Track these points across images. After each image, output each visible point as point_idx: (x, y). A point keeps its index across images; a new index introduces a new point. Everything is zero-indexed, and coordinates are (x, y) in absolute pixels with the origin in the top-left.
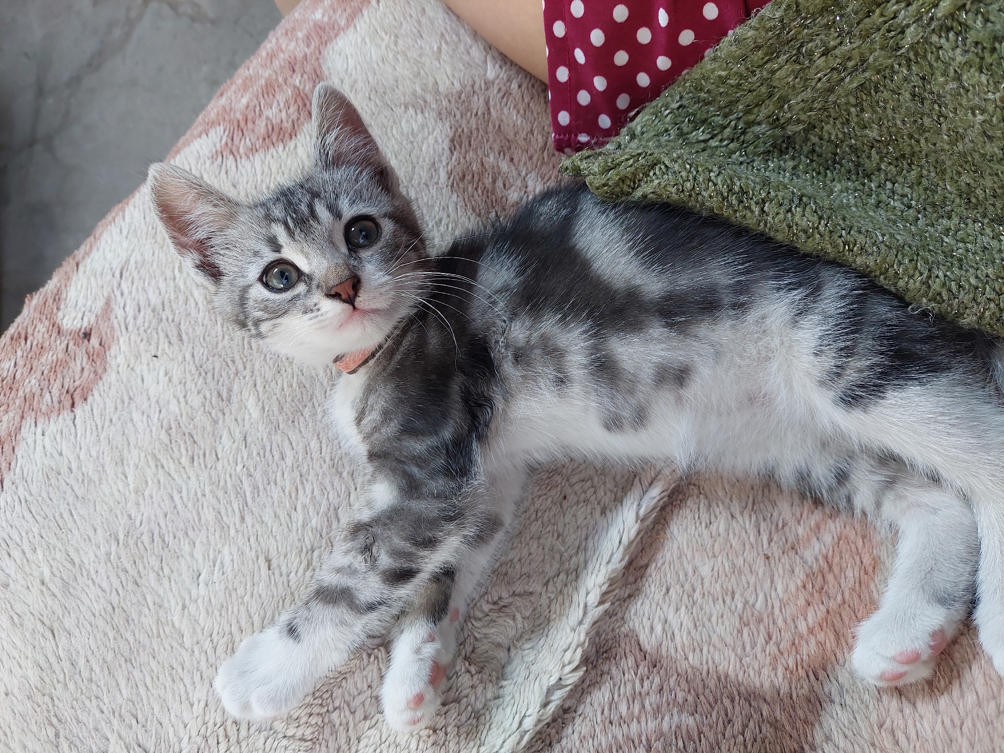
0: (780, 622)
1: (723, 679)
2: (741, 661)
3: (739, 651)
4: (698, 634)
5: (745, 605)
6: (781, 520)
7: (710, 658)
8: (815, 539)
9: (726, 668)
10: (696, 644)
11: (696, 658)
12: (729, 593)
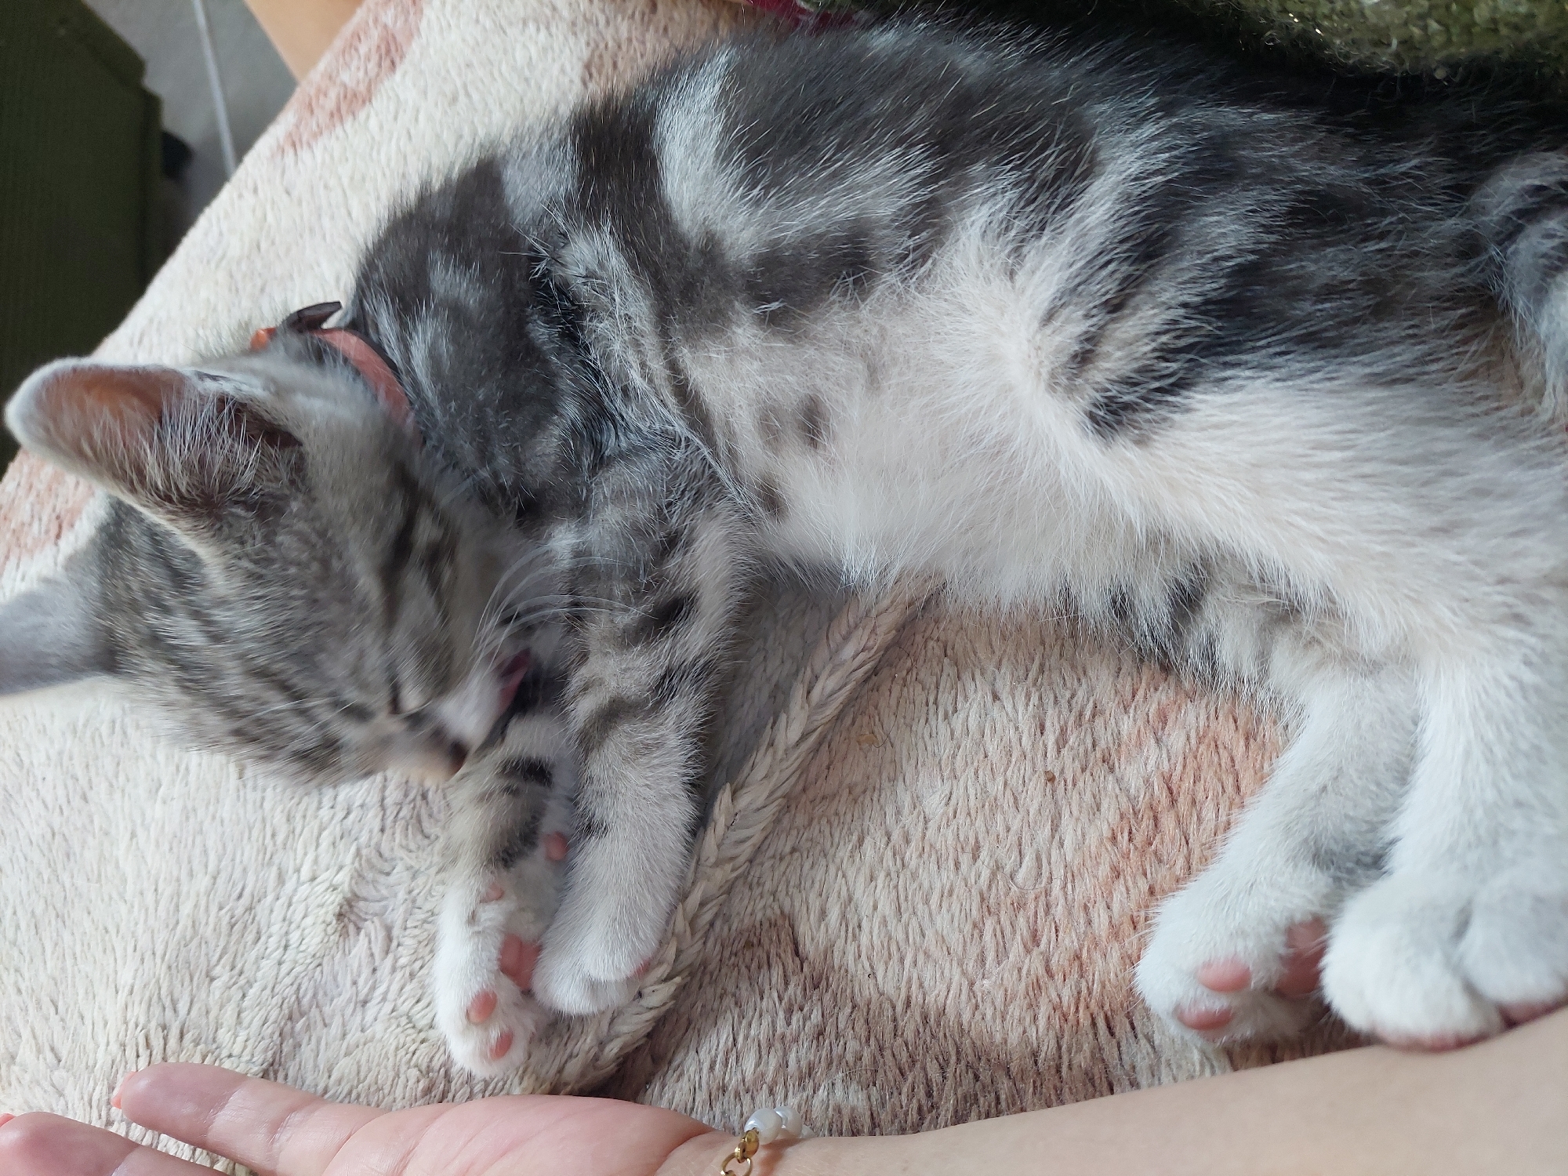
0: (1059, 911)
1: (932, 1022)
2: (972, 984)
3: (970, 966)
4: (900, 928)
5: (994, 874)
6: (1091, 705)
7: (915, 976)
8: (1153, 741)
9: (941, 999)
10: (894, 948)
11: (890, 974)
12: (968, 849)
